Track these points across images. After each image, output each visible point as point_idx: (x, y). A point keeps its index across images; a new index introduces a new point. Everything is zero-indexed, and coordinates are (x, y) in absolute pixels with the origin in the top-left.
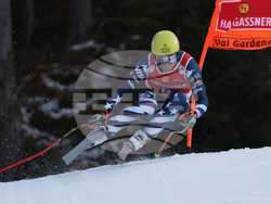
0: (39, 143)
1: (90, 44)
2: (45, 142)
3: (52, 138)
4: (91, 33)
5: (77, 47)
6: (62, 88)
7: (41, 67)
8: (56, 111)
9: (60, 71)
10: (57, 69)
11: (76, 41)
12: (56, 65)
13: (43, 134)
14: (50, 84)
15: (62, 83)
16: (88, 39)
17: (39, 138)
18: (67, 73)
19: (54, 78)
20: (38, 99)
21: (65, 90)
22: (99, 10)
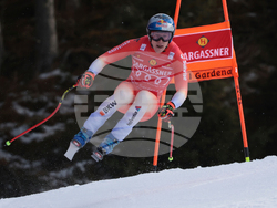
0: (11, 166)
1: (57, 72)
2: (17, 165)
3: (24, 161)
4: (57, 62)
5: (44, 76)
6: (31, 114)
7: (12, 94)
8: (26, 136)
9: (29, 98)
10: (26, 97)
11: (44, 70)
12: (25, 93)
13: (15, 157)
14: (20, 110)
15: (31, 109)
16: (55, 68)
17: (12, 161)
18: (36, 100)
19: (23, 105)
20: (9, 125)
21: (34, 116)
22: (64, 41)
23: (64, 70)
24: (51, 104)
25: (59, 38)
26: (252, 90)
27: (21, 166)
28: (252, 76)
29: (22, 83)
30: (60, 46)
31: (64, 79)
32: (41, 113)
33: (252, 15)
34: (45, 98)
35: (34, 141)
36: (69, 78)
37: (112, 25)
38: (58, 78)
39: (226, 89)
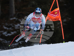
0: (2, 42)
1: (15, 18)
2: (4, 42)
3: (6, 41)
4: (15, 16)
5: (11, 19)
6: (8, 29)
7: (3, 24)
8: (6, 34)
9: (7, 25)
10: (7, 24)
11: (11, 17)
12: (6, 23)
13: (4, 40)
14: (5, 28)
16: (14, 17)
17: (3, 41)
18: (9, 25)
21: (9, 29)
22: (17, 10)
23: (16, 18)
24: (13, 26)
25: (15, 9)
26: (65, 24)
27: (5, 42)
28: (65, 20)
29: (6, 21)
30: (16, 12)
31: (16, 20)
32: (10, 28)
33: (65, 5)
34: (11, 25)
35: (8, 36)
36: (18, 20)
37: (29, 6)
38: (15, 20)
39: (58, 24)
